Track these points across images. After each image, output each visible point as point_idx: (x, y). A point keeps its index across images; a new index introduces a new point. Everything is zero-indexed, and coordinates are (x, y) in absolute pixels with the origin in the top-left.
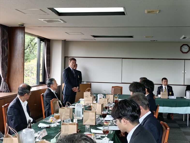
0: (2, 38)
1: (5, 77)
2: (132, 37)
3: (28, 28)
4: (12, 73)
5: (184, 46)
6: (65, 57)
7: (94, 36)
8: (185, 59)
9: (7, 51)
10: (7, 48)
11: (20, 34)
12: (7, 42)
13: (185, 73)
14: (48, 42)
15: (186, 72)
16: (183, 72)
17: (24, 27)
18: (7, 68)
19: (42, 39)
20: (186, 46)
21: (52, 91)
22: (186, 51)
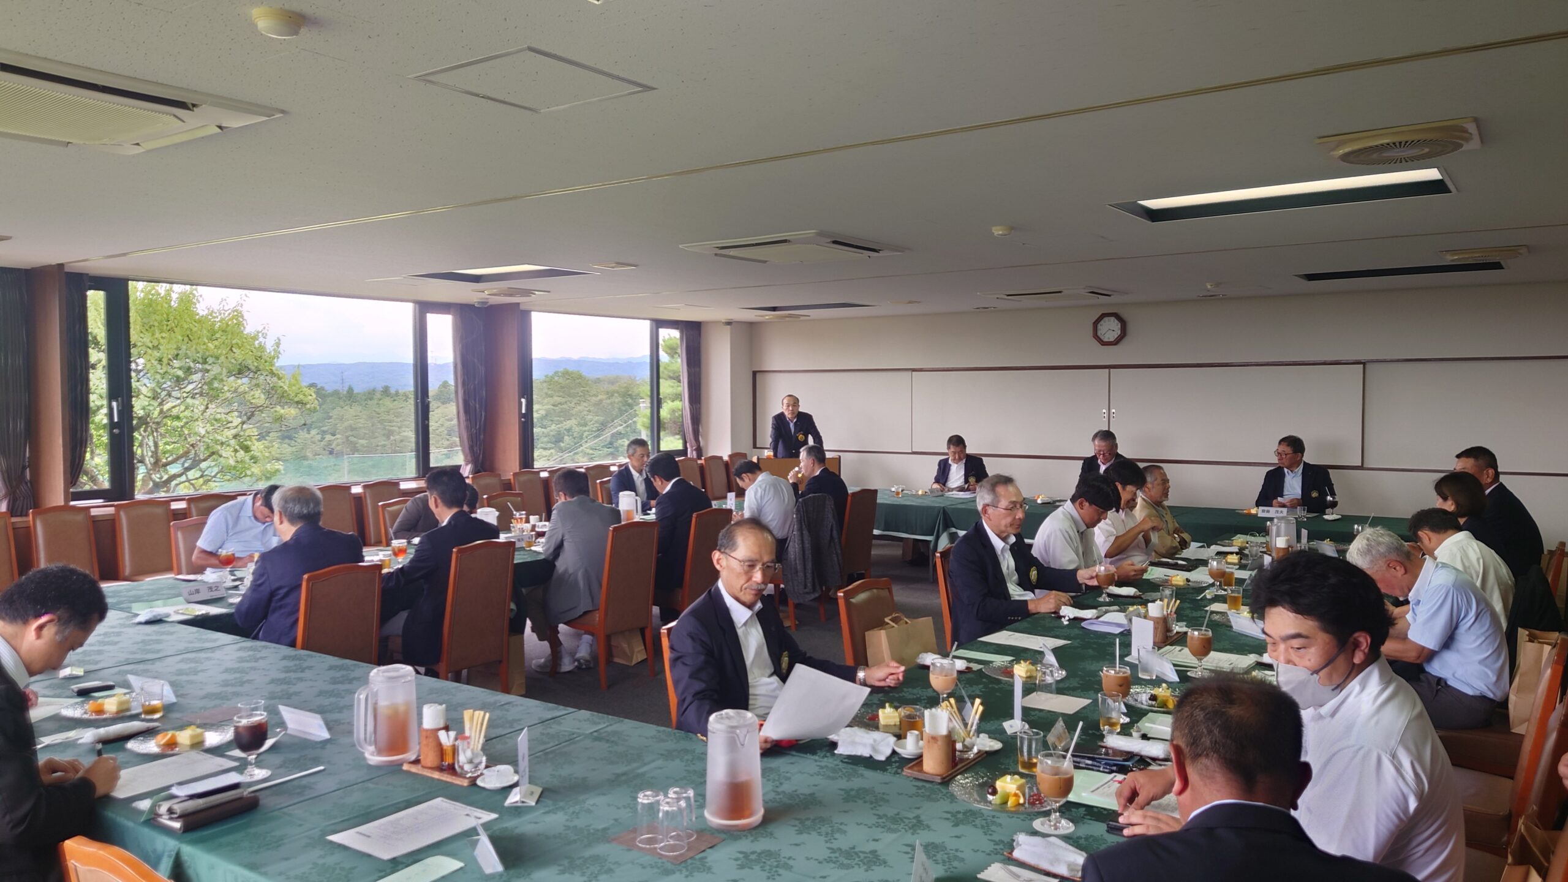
5: (1106, 319)
6: (754, 374)
8: (1109, 367)
13: (1112, 415)
14: (690, 330)
15: (1114, 411)
16: (1104, 411)
20: (1113, 318)
22: (1111, 336)
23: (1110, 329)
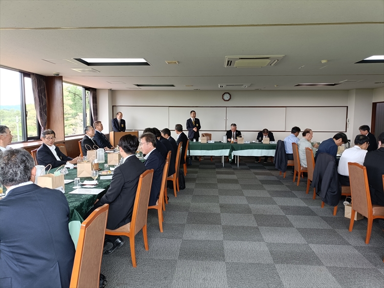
0: (38, 87)
1: (45, 126)
2: (173, 86)
3: (66, 77)
4: (52, 122)
5: (226, 94)
6: (113, 106)
7: (138, 85)
8: (226, 107)
9: (45, 100)
10: (45, 97)
11: (58, 83)
12: (45, 91)
13: (227, 119)
14: (94, 91)
16: (225, 118)
17: (62, 77)
18: (46, 117)
19: (87, 88)
20: (228, 94)
21: (90, 138)
22: (227, 99)
23: (227, 97)
